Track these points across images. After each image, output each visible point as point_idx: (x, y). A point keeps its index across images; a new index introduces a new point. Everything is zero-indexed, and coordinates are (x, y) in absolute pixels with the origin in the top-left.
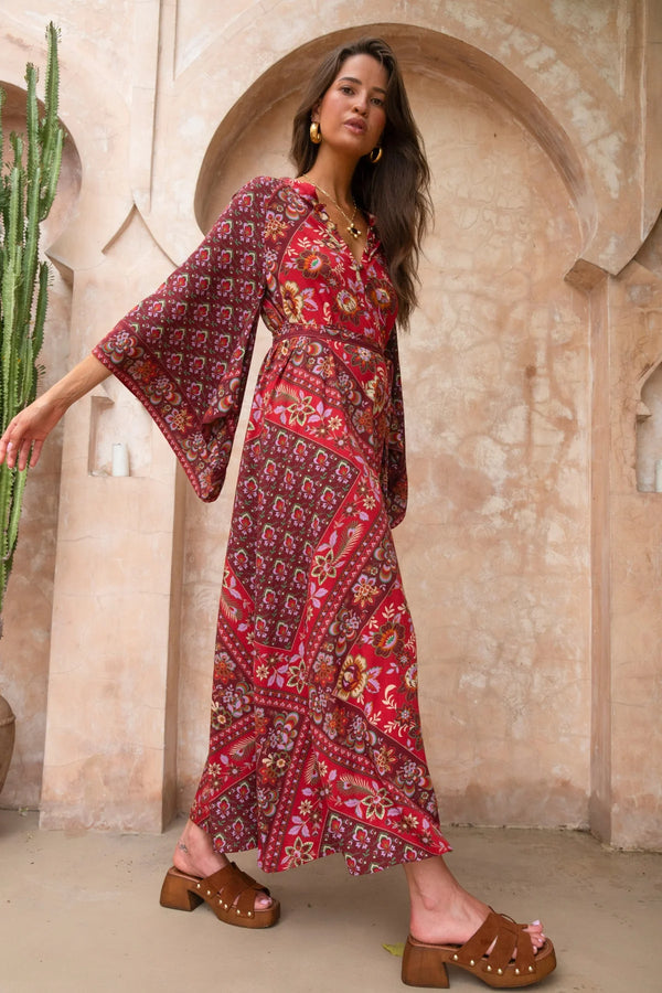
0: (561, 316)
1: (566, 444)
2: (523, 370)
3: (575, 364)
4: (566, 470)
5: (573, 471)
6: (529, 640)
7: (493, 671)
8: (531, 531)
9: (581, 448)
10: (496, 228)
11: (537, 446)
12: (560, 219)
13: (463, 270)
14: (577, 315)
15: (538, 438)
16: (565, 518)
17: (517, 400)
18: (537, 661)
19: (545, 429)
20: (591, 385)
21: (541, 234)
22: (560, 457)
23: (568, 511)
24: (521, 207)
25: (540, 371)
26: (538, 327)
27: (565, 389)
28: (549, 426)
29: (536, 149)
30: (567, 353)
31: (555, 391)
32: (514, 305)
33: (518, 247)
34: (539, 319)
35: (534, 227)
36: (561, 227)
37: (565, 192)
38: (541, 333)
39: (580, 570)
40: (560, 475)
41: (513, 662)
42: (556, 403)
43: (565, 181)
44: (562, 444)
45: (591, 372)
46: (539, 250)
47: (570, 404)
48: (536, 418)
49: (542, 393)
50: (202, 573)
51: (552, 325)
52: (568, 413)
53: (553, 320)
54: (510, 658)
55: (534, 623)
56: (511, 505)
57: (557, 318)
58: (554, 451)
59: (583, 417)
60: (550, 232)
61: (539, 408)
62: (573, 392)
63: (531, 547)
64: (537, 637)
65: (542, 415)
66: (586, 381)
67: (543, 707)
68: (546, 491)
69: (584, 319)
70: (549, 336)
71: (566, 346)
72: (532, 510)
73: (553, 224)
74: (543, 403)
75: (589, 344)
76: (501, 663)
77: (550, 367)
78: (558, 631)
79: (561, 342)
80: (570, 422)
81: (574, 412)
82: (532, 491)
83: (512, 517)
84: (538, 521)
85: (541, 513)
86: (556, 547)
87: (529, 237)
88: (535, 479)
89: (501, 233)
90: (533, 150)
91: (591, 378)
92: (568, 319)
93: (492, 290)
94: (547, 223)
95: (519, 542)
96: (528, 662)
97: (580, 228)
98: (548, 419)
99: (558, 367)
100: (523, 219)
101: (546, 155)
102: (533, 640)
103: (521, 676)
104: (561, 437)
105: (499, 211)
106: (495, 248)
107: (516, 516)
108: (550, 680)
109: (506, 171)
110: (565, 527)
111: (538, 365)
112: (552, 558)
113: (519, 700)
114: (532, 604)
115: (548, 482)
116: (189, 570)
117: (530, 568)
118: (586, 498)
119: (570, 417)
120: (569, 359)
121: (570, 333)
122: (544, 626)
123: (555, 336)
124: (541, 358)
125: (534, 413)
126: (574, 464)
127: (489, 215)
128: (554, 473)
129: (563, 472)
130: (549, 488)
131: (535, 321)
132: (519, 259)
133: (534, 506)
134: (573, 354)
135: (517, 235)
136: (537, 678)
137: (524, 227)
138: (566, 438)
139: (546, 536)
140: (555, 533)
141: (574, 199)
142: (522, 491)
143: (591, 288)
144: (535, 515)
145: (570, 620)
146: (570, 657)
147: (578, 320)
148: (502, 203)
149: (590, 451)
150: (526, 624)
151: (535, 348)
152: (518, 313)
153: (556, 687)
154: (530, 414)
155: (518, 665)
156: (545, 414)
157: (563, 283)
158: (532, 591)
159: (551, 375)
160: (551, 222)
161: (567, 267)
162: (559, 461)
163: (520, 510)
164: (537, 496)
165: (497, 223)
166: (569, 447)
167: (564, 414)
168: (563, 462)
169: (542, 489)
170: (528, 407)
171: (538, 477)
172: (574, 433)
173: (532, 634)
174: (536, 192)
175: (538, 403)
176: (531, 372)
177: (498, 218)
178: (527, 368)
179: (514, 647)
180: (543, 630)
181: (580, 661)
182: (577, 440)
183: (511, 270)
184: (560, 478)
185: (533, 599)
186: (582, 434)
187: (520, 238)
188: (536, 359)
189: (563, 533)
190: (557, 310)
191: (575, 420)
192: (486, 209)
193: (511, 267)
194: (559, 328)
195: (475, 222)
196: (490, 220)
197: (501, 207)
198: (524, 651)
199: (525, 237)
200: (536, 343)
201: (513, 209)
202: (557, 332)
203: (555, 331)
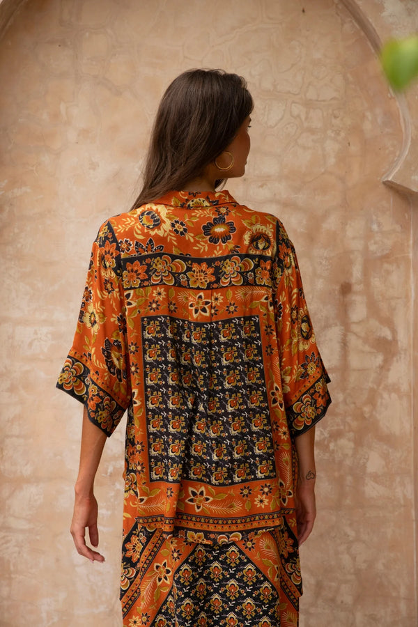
0: (379, 225)
1: (385, 367)
2: (337, 287)
3: (394, 278)
4: (385, 395)
5: (394, 396)
6: (349, 577)
7: (312, 610)
8: (348, 462)
9: (402, 371)
10: (306, 125)
11: (354, 370)
12: (378, 111)
13: (269, 176)
14: (397, 222)
15: (355, 361)
16: (385, 447)
17: (331, 321)
18: (358, 599)
19: (363, 352)
20: (412, 303)
21: (356, 130)
22: (378, 382)
23: (388, 439)
24: (333, 99)
25: (357, 288)
26: (354, 238)
27: (383, 307)
28: (367, 348)
29: (349, 26)
30: (386, 266)
31: (373, 307)
32: (325, 216)
33: (331, 147)
34: (354, 229)
35: (348, 121)
36: (379, 120)
38: (357, 245)
39: (402, 502)
40: (379, 401)
41: (333, 600)
42: (374, 323)
44: (381, 367)
45: (413, 287)
46: (354, 149)
47: (389, 323)
48: (353, 341)
49: (359, 311)
51: (369, 235)
52: (387, 333)
53: (371, 231)
54: (330, 596)
55: (354, 559)
56: (326, 435)
57: (375, 227)
58: (373, 375)
59: (404, 338)
60: (367, 126)
61: (355, 328)
62: (392, 310)
63: (349, 478)
64: (358, 572)
65: (358, 337)
66: (407, 297)
68: (364, 418)
69: (405, 228)
70: (366, 248)
71: (385, 258)
72: (349, 440)
73: (370, 118)
74: (359, 323)
75: (411, 255)
76: (320, 602)
77: (367, 283)
78: (380, 566)
79: (379, 254)
80: (390, 343)
81: (394, 331)
82: (349, 419)
83: (327, 447)
84: (355, 451)
85: (358, 442)
86: (375, 478)
87: (343, 134)
88: (352, 406)
89: (312, 131)
90: (347, 27)
91: (412, 295)
92: (387, 228)
93: (301, 198)
94: (363, 116)
95: (336, 474)
96: (348, 599)
97: (402, 120)
98: (366, 341)
99: (376, 282)
100: (336, 112)
102: (353, 577)
104: (379, 359)
105: (309, 104)
106: (304, 148)
107: (332, 446)
108: (373, 618)
109: (317, 55)
110: (386, 457)
111: (353, 281)
112: (372, 490)
114: (351, 538)
115: (366, 409)
117: (348, 502)
118: (408, 427)
119: (390, 337)
120: (388, 272)
121: (389, 243)
122: (365, 562)
123: (373, 248)
124: (357, 273)
125: (349, 333)
126: (395, 389)
127: (296, 109)
128: (372, 400)
129: (382, 398)
130: (367, 416)
131: (350, 232)
132: (332, 161)
133: (351, 434)
134: (393, 268)
135: (329, 132)
136: (359, 617)
137: (336, 122)
138: (385, 361)
139: (364, 467)
140: (374, 463)
142: (338, 420)
144: (352, 445)
145: (392, 555)
146: (394, 594)
147: (398, 228)
148: (311, 94)
150: (346, 559)
151: (351, 263)
152: (331, 223)
154: (345, 335)
155: (339, 602)
156: (363, 334)
158: (351, 525)
159: (368, 292)
160: (368, 114)
162: (379, 385)
163: (336, 440)
164: (354, 424)
165: (306, 119)
166: (388, 370)
167: (383, 335)
168: (381, 388)
169: (360, 416)
170: (342, 328)
171: (355, 403)
172: (394, 355)
173: (352, 571)
174: (351, 79)
175: (354, 323)
176: (346, 289)
177: (307, 113)
178: (342, 285)
179: (333, 584)
180: (364, 566)
181: (404, 598)
182: (397, 362)
183: (323, 174)
184: (379, 404)
185: (352, 534)
186: (403, 356)
187: (333, 135)
188: (351, 275)
189: (384, 463)
190: (374, 218)
191: (395, 340)
192: (294, 102)
193: (323, 170)
194: (377, 239)
195: (281, 119)
196: (299, 116)
197: (311, 100)
198: (344, 588)
199: (338, 134)
200: (352, 256)
201: (324, 101)
202: (375, 243)
203: (372, 241)
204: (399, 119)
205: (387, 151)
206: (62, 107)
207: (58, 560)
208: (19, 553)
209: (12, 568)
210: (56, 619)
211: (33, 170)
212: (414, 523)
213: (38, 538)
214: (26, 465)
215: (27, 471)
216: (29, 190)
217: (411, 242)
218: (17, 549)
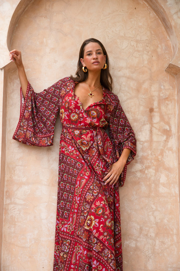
0: (164, 86)
1: (166, 141)
2: (148, 110)
3: (170, 107)
4: (167, 152)
5: (170, 152)
6: (153, 225)
7: (138, 239)
8: (153, 178)
9: (173, 142)
10: (136, 49)
11: (155, 142)
12: (163, 45)
13: (122, 67)
14: (171, 85)
15: (155, 138)
16: (167, 172)
17: (146, 122)
18: (157, 234)
19: (158, 135)
20: (177, 115)
21: (155, 51)
22: (165, 146)
23: (168, 169)
24: (146, 40)
25: (155, 110)
26: (154, 91)
27: (166, 117)
28: (160, 133)
29: (153, 14)
30: (167, 102)
31: (162, 118)
32: (144, 82)
33: (146, 57)
34: (155, 88)
35: (152, 48)
36: (164, 48)
37: (165, 33)
38: (156, 94)
39: (174, 194)
40: (165, 154)
41: (147, 235)
42: (162, 123)
43: (165, 28)
44: (165, 141)
45: (177, 110)
46: (154, 58)
47: (168, 124)
48: (154, 130)
49: (156, 119)
50: (13, 200)
51: (160, 90)
52: (167, 128)
53: (161, 88)
54: (146, 233)
55: (155, 218)
56: (144, 167)
57: (162, 87)
58: (162, 144)
59: (174, 129)
60: (159, 50)
61: (155, 125)
62: (169, 118)
63: (153, 185)
64: (157, 224)
65: (156, 129)
66: (175, 114)
67: (161, 255)
68: (159, 161)
69: (174, 88)
70: (159, 95)
71: (166, 99)
72: (153, 169)
73: (160, 47)
74: (157, 123)
75: (176, 98)
76: (141, 236)
77: (160, 109)
78: (165, 221)
79: (164, 97)
80: (169, 131)
81: (170, 127)
82: (153, 161)
83: (144, 172)
84: (155, 175)
85: (157, 170)
86: (164, 185)
87: (150, 53)
88: (154, 156)
89: (138, 51)
90: (151, 14)
91: (177, 113)
92: (167, 87)
93: (134, 76)
94: (158, 46)
95: (148, 183)
96: (153, 235)
97: (172, 48)
98: (159, 130)
99: (163, 108)
100: (148, 45)
101: (157, 17)
102: (155, 225)
103: (151, 241)
104: (165, 138)
105: (137, 42)
106: (136, 57)
107: (146, 172)
108: (163, 243)
109: (140, 24)
110: (167, 176)
111: (154, 107)
112: (162, 190)
113: (150, 252)
114: (154, 210)
115: (160, 157)
116: (7, 198)
117: (153, 194)
118: (176, 164)
119: (168, 129)
120: (168, 104)
121: (168, 93)
123: (162, 95)
124: (156, 104)
125: (153, 127)
126: (170, 149)
127: (133, 43)
128: (162, 154)
129: (166, 153)
131: (153, 89)
132: (146, 62)
133: (154, 167)
134: (169, 103)
135: (145, 52)
136: (157, 242)
137: (148, 48)
138: (167, 138)
139: (159, 180)
140: (163, 179)
141: (169, 36)
142: (149, 161)
143: (176, 74)
144: (154, 171)
145: (170, 216)
146: (171, 233)
147: (171, 88)
148: (138, 38)
149: (177, 144)
150: (152, 218)
151: (153, 100)
152: (146, 85)
153: (166, 246)
154: (151, 128)
155: (149, 236)
156: (158, 128)
157: (165, 72)
158: (154, 204)
159: (160, 111)
160: (159, 46)
161: (166, 65)
162: (164, 148)
163: (148, 169)
164: (155, 163)
165: (136, 47)
166: (168, 142)
168: (165, 149)
170: (150, 125)
171: (155, 155)
172: (170, 136)
173: (155, 223)
174: (153, 33)
175: (155, 123)
176: (151, 110)
177: (137, 45)
178: (150, 109)
179: (147, 228)
180: (159, 221)
181: (175, 234)
182: (172, 139)
183: (143, 67)
184: (164, 155)
185: (154, 207)
186: (174, 137)
187: (146, 53)
188: (154, 105)
189: (167, 179)
190: (162, 84)
191: (170, 130)
192: (131, 41)
193: (143, 66)
194: (163, 92)
195: (127, 47)
196: (133, 46)
197: (138, 40)
198: (151, 230)
199: (149, 53)
200: (154, 98)
201: (143, 40)
202: (162, 93)
203: (161, 93)
204: (171, 48)
205: (167, 59)
206: (45, 40)
207: (35, 217)
208: (19, 214)
209: (16, 220)
210: (33, 242)
211: (32, 63)
212: (179, 203)
213: (27, 207)
214: (24, 177)
215: (24, 180)
216: (30, 70)
217: (176, 93)
218: (18, 212)
